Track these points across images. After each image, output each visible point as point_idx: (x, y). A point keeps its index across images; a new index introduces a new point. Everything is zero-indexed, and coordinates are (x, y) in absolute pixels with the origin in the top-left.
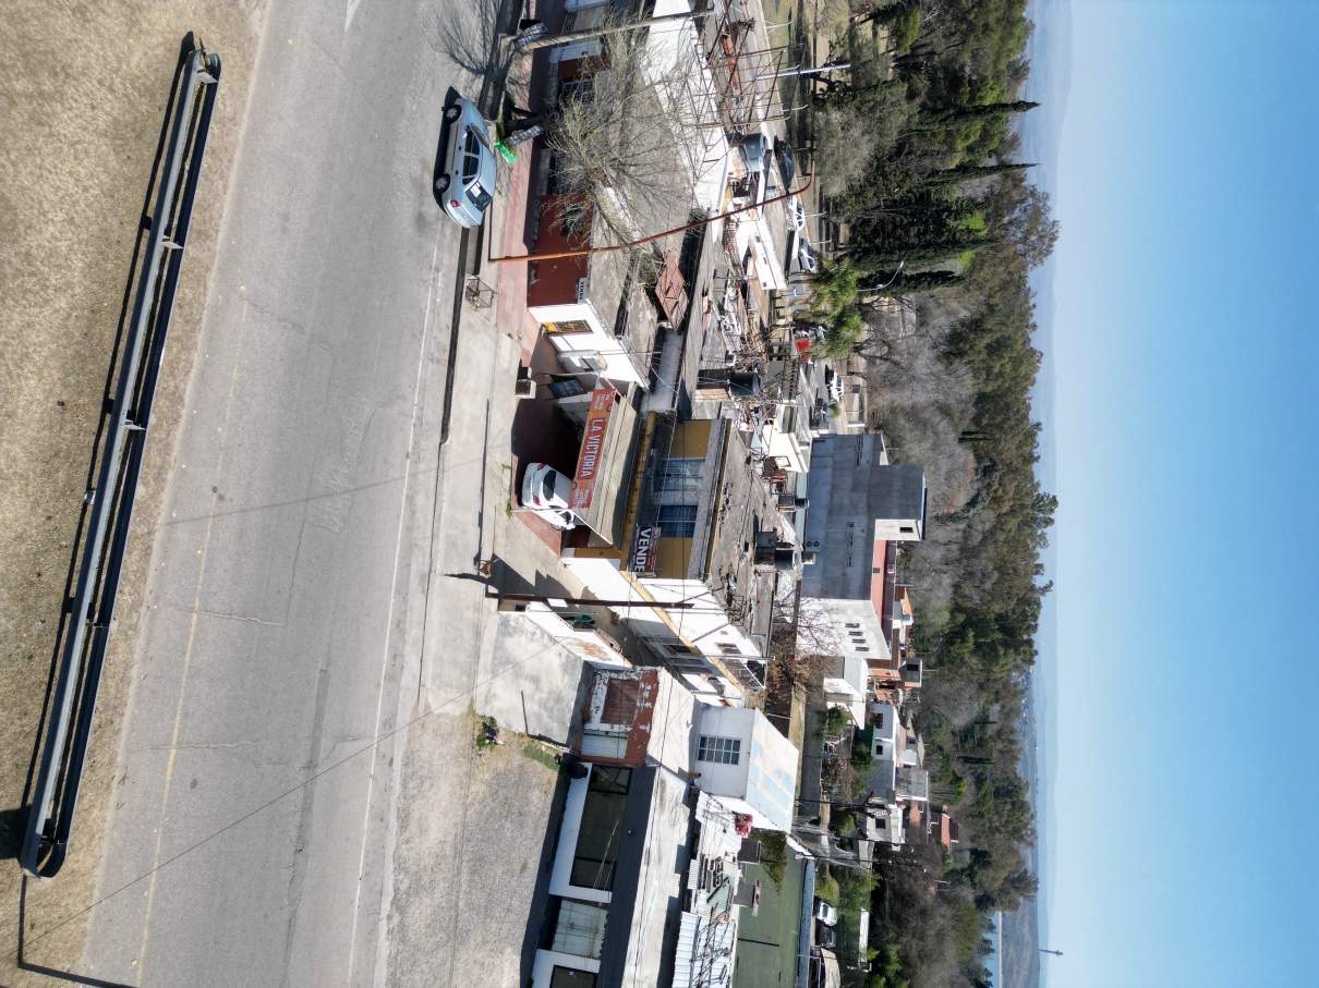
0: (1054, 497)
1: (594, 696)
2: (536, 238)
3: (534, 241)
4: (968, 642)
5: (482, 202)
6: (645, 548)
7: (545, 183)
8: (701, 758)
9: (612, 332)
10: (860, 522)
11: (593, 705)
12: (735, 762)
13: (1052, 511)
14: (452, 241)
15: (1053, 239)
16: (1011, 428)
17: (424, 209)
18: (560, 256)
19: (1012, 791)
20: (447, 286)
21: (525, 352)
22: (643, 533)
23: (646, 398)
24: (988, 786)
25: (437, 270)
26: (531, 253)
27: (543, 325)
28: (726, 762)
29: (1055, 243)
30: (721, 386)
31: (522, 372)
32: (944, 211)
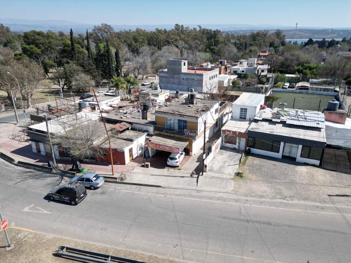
0: (176, 25)
1: (229, 147)
2: (107, 163)
3: (108, 163)
4: (214, 48)
5: (97, 177)
6: (190, 133)
7: (92, 160)
8: (245, 118)
9: (132, 142)
10: (182, 76)
11: (231, 147)
12: (246, 109)
13: (179, 26)
14: (108, 185)
15: (106, 25)
16: (157, 36)
17: (99, 192)
18: (112, 156)
19: (254, 36)
20: (120, 186)
21: (137, 166)
23: (150, 133)
24: (252, 43)
25: (116, 189)
26: (111, 164)
27: (130, 161)
28: (246, 112)
29: (107, 24)
30: (146, 113)
31: (143, 166)
32: (99, 54)
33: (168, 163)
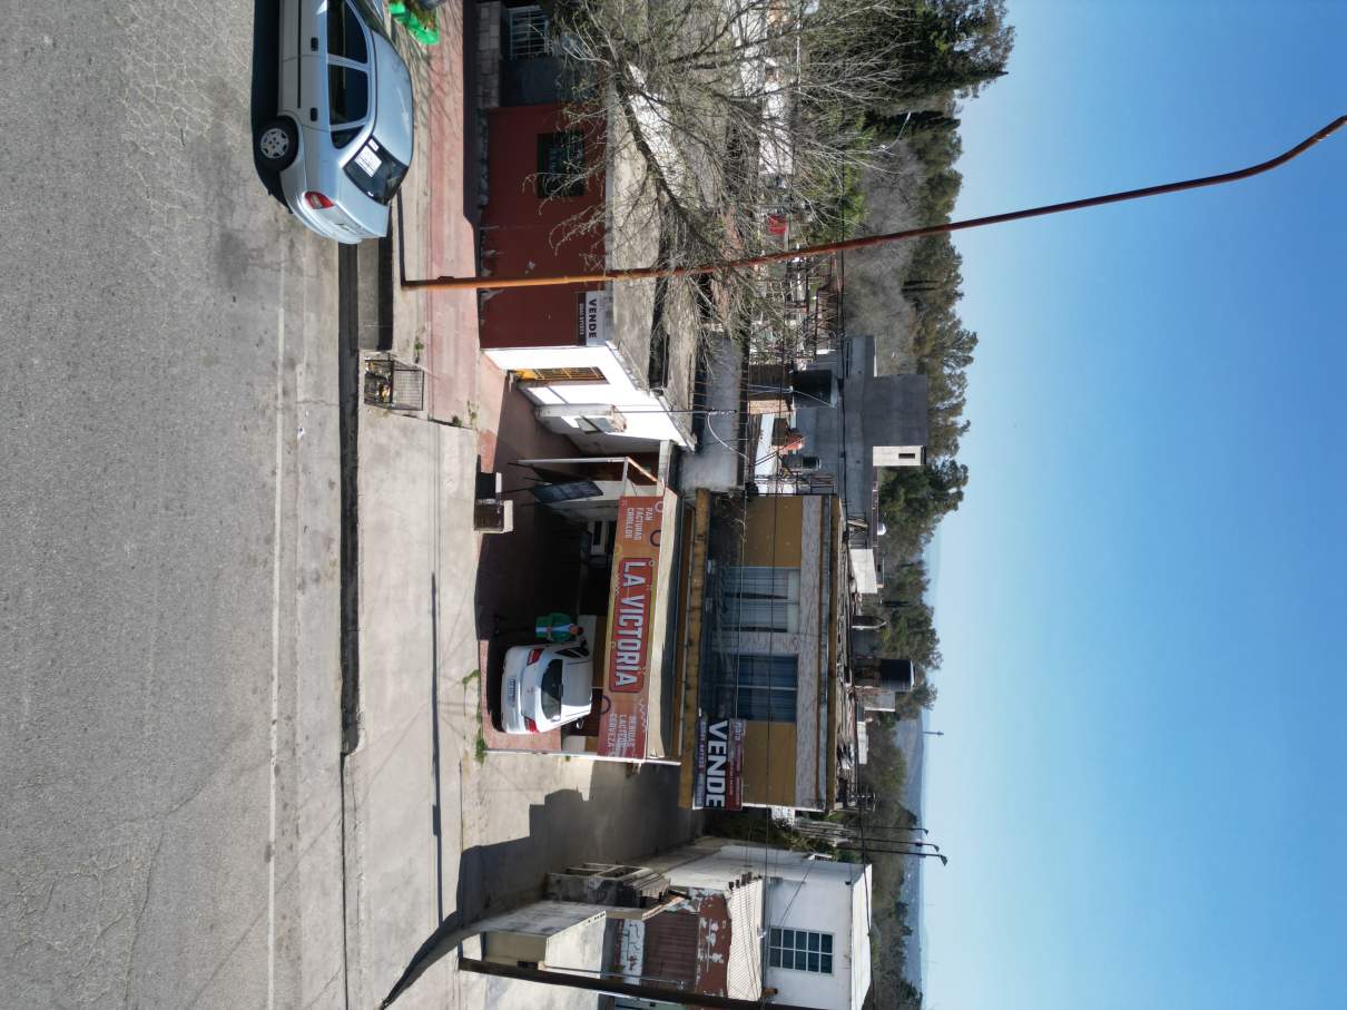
0: (975, 334)
1: (625, 939)
2: (485, 199)
4: (898, 500)
5: (384, 186)
6: (721, 760)
7: (495, 81)
8: (776, 963)
9: (645, 381)
10: (854, 450)
11: (624, 954)
12: (827, 968)
13: (971, 349)
15: (1008, 49)
16: (937, 262)
21: (485, 436)
22: (713, 729)
25: (291, 364)
27: (509, 372)
29: (1010, 54)
30: (779, 397)
31: (484, 484)
32: (932, 30)
33: (516, 658)
